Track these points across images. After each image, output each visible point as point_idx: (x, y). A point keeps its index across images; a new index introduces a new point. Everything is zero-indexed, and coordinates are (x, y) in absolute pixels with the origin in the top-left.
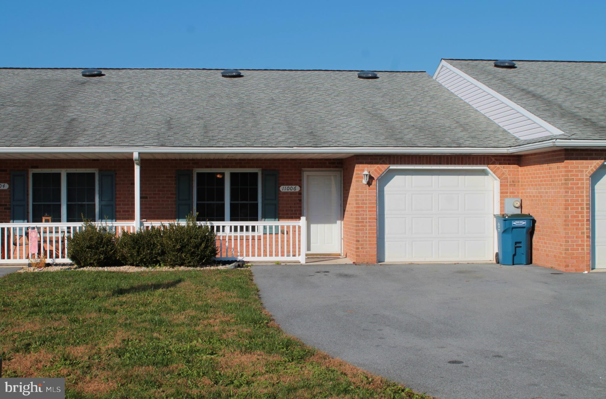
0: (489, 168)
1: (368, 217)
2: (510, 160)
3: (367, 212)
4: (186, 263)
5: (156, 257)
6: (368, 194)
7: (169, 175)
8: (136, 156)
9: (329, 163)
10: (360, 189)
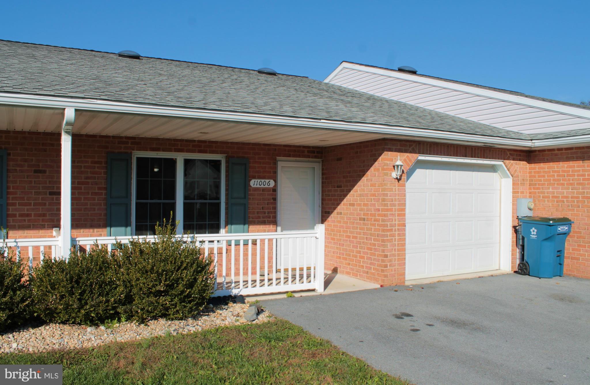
0: (504, 163)
1: (397, 223)
2: (520, 155)
3: (396, 217)
4: (170, 315)
5: (114, 308)
6: (397, 192)
7: (96, 160)
8: (70, 114)
9: (308, 152)
10: (389, 185)
